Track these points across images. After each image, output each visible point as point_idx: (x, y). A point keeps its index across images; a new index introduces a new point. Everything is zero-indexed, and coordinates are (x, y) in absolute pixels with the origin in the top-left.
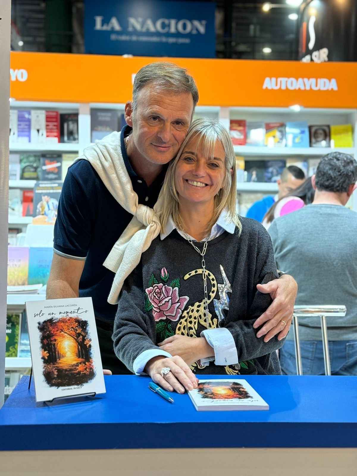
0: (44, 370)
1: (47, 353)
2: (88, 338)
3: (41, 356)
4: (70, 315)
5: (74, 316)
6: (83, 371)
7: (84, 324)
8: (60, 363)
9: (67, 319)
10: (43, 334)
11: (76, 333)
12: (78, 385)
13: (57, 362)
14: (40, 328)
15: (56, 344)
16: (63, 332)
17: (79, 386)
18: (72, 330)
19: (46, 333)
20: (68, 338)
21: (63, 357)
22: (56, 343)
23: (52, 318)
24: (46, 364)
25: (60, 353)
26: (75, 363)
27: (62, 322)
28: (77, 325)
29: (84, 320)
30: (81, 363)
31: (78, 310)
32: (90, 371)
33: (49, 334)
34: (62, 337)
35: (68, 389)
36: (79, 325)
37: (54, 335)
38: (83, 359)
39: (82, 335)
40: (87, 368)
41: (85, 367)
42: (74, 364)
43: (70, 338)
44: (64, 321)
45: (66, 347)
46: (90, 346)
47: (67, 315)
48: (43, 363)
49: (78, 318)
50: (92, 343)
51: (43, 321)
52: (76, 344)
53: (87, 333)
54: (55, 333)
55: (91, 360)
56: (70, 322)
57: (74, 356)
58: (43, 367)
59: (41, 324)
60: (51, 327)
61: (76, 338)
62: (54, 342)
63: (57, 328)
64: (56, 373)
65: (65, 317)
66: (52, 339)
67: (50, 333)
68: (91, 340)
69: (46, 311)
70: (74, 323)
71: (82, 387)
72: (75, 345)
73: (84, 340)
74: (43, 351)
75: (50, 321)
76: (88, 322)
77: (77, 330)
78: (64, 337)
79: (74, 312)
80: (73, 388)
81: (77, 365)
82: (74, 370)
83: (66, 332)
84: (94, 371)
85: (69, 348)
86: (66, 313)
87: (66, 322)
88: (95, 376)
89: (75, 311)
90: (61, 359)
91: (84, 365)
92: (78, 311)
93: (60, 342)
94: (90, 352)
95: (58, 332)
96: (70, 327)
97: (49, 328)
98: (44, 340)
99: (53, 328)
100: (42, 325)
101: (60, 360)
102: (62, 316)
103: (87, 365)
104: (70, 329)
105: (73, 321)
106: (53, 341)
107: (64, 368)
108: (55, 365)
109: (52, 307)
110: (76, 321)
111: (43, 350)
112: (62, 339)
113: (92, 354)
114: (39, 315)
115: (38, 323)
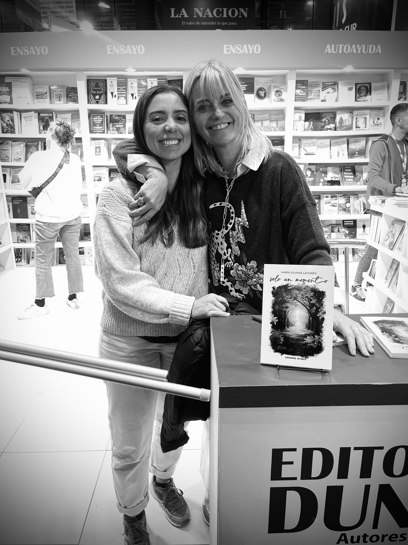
0: (272, 334)
1: (276, 319)
2: (321, 310)
3: (270, 321)
4: (307, 284)
5: (311, 285)
6: (311, 344)
7: (321, 295)
8: (288, 331)
9: (303, 287)
10: (275, 299)
11: (309, 303)
12: (302, 356)
13: (285, 330)
14: (273, 293)
15: (287, 312)
16: (296, 300)
17: (304, 358)
18: (306, 300)
19: (279, 299)
20: (300, 307)
21: (292, 325)
22: (287, 310)
23: (288, 285)
24: (274, 330)
25: (290, 321)
26: (303, 333)
27: (297, 290)
28: (312, 295)
29: (321, 291)
30: (309, 335)
31: (317, 278)
32: (318, 345)
33: (282, 300)
34: (294, 305)
35: (292, 358)
36: (314, 296)
37: (286, 302)
38: (312, 331)
39: (316, 306)
40: (315, 341)
41: (313, 340)
42: (302, 335)
43: (303, 308)
44: (300, 289)
45: (297, 316)
46: (323, 319)
47: (304, 283)
48: (271, 327)
49: (315, 287)
50: (325, 316)
51: (278, 286)
52: (308, 315)
53: (323, 305)
54: (288, 300)
55: (321, 334)
56: (305, 290)
58: (271, 332)
59: (275, 289)
60: (285, 294)
61: (309, 308)
62: (285, 309)
63: (291, 295)
64: (282, 340)
65: (301, 285)
66: (284, 306)
67: (282, 299)
68: (326, 313)
69: (283, 277)
70: (309, 292)
71: (306, 359)
72: (306, 315)
73: (317, 311)
74: (273, 317)
75: (285, 287)
76: (326, 294)
77: (311, 300)
78: (296, 305)
79: (312, 281)
80: (297, 358)
81: (305, 336)
82: (301, 340)
83: (299, 300)
84: (323, 346)
85: (300, 318)
86: (303, 281)
87: (302, 290)
88: (322, 351)
89: (313, 279)
90: (289, 327)
91: (313, 337)
92: (316, 280)
93: (291, 310)
94: (322, 326)
95: (292, 299)
96: (305, 296)
97: (282, 294)
98: (276, 305)
99: (286, 295)
101: (288, 328)
102: (298, 283)
103: (316, 338)
104: (305, 298)
105: (308, 290)
106: (285, 308)
107: (292, 337)
108: (283, 332)
109: (289, 273)
110: (312, 290)
111: (273, 315)
112: (294, 307)
113: (323, 328)
114: (275, 279)
115: (273, 288)
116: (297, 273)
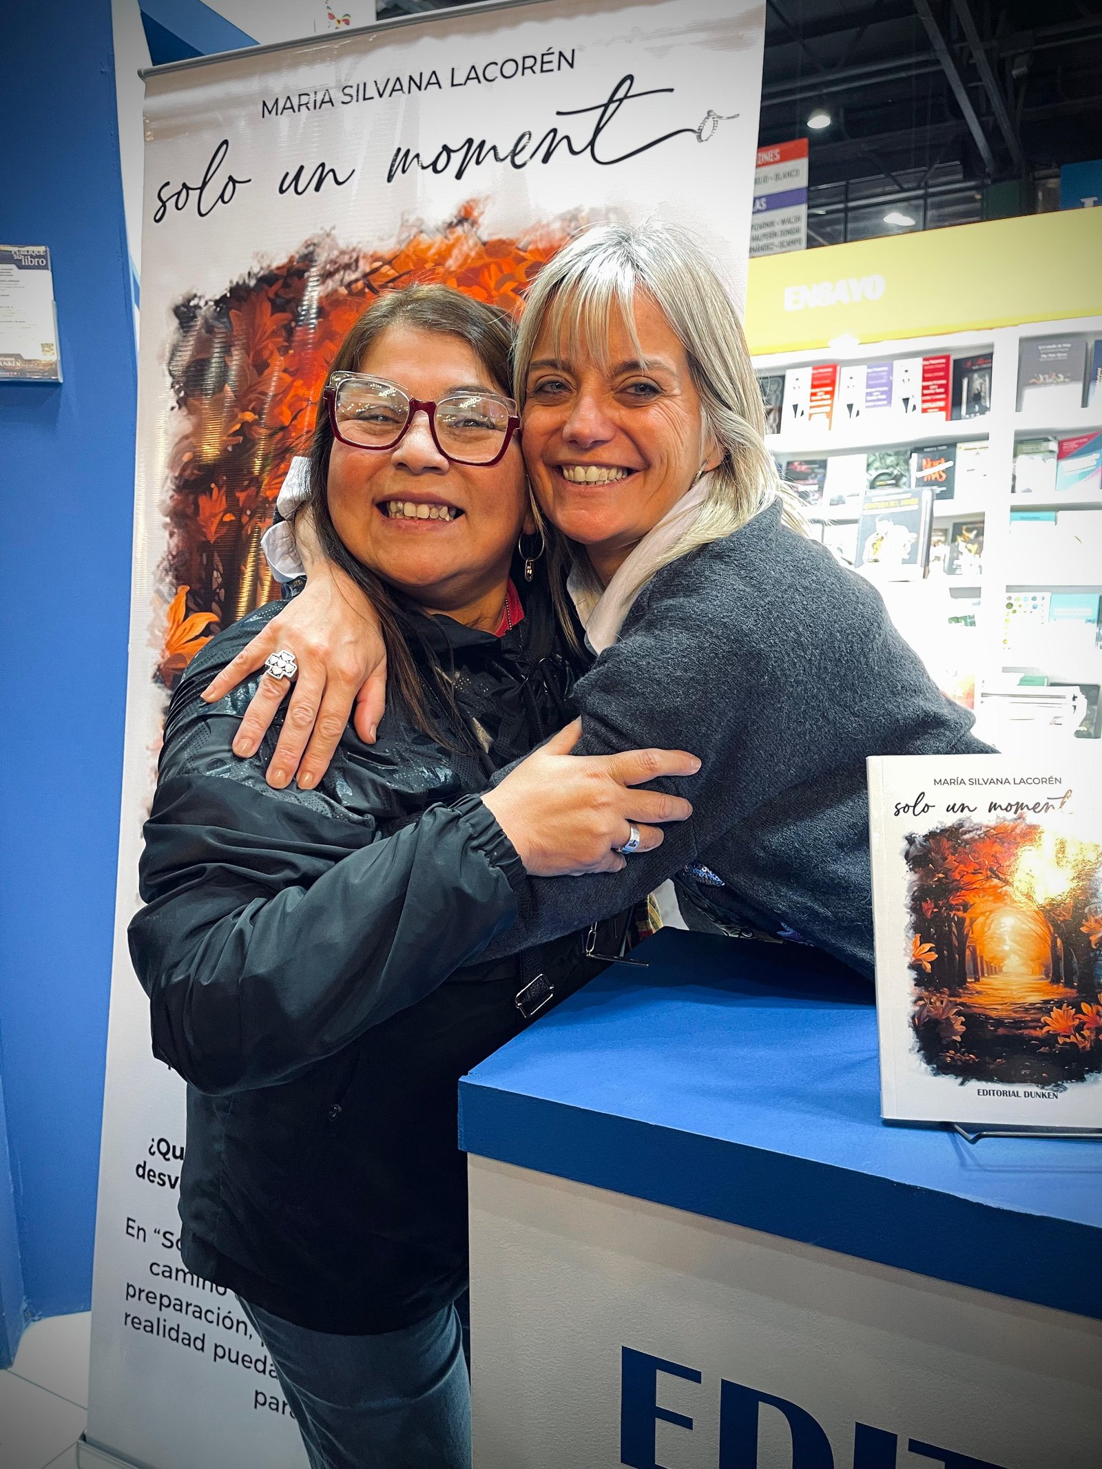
0: (917, 1008)
1: (930, 950)
2: (1096, 912)
3: (908, 960)
4: (1032, 817)
5: (1047, 820)
6: (1069, 1037)
9: (1018, 831)
10: (921, 879)
12: (1042, 1083)
13: (966, 989)
14: (910, 857)
15: (967, 922)
16: (998, 877)
17: (1048, 1090)
19: (934, 877)
20: (1016, 905)
21: (992, 971)
22: (967, 916)
23: (961, 826)
24: (926, 990)
25: (982, 957)
26: (1035, 998)
27: (994, 841)
30: (1059, 1004)
31: (1065, 798)
32: (1096, 1040)
33: (944, 881)
34: (991, 898)
35: (1004, 1093)
36: (1064, 859)
37: (962, 889)
38: (1068, 990)
40: (1082, 1024)
41: (1077, 1022)
42: (1031, 1004)
43: (1025, 906)
44: (1007, 839)
45: (1006, 937)
47: (1020, 817)
48: (913, 983)
51: (925, 832)
52: (1047, 930)
53: (1097, 891)
54: (968, 879)
55: (1101, 996)
57: (1033, 973)
58: (914, 998)
59: (917, 842)
60: (953, 858)
62: (960, 914)
63: (977, 861)
64: (960, 1028)
65: (1012, 824)
66: (954, 903)
67: (946, 878)
69: (940, 797)
71: (1059, 1095)
72: (1040, 932)
73: (1080, 915)
74: (919, 943)
75: (953, 833)
78: (999, 897)
79: (1047, 806)
80: (1021, 1094)
81: (1045, 1007)
82: (1031, 1024)
83: (1010, 878)
85: (1016, 942)
86: (1014, 808)
87: (1014, 842)
89: (1052, 801)
90: (981, 979)
91: (1073, 1012)
92: (1064, 802)
93: (983, 913)
95: (980, 877)
97: (945, 859)
98: (925, 901)
99: (960, 862)
100: (921, 845)
101: (977, 980)
102: (998, 817)
103: (1084, 1014)
106: (959, 910)
107: (993, 1014)
108: (960, 997)
109: (963, 782)
111: (918, 936)
112: (990, 905)
114: (911, 809)
115: (906, 838)
116: (992, 781)
